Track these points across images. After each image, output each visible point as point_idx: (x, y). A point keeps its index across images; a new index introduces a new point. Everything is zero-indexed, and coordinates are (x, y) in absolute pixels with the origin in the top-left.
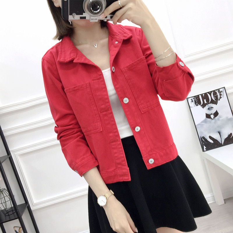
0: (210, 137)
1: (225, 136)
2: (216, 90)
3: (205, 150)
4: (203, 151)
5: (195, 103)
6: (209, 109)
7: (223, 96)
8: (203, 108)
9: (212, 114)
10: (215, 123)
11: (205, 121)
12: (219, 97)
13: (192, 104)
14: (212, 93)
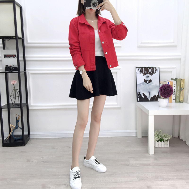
0: (143, 94)
1: (152, 96)
2: (154, 67)
3: (138, 101)
4: (137, 101)
5: (140, 71)
6: (147, 77)
7: (157, 72)
8: (144, 75)
9: (148, 80)
10: (148, 86)
11: (142, 83)
12: (154, 72)
13: (138, 72)
14: (151, 68)
